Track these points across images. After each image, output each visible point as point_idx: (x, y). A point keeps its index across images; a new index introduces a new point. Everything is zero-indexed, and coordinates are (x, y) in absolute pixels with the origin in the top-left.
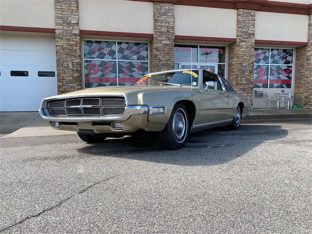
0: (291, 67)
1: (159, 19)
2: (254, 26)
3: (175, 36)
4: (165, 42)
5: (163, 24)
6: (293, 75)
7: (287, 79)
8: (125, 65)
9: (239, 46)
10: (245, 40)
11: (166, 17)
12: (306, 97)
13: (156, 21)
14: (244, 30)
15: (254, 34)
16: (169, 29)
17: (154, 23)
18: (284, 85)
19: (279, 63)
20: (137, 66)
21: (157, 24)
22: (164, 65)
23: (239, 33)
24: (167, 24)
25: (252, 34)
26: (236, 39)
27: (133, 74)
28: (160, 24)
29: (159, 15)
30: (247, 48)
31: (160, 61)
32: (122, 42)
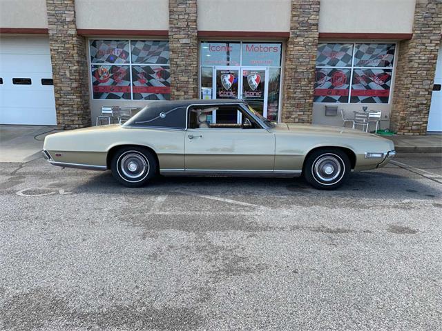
0: (390, 71)
1: (175, 9)
2: (318, 12)
3: (198, 32)
4: (184, 41)
5: (181, 17)
6: (392, 84)
7: (382, 89)
8: (141, 70)
9: (293, 43)
10: (302, 33)
11: (184, 6)
12: (403, 119)
13: (171, 12)
14: (301, 19)
15: (317, 25)
16: (189, 23)
17: (170, 15)
18: (376, 99)
19: (369, 65)
20: (156, 71)
21: (173, 17)
22: (182, 71)
23: (293, 25)
24: (186, 17)
25: (314, 25)
26: (289, 33)
27: (152, 81)
28: (177, 17)
29: (175, 5)
30: (305, 45)
31: (178, 66)
32: (137, 41)
